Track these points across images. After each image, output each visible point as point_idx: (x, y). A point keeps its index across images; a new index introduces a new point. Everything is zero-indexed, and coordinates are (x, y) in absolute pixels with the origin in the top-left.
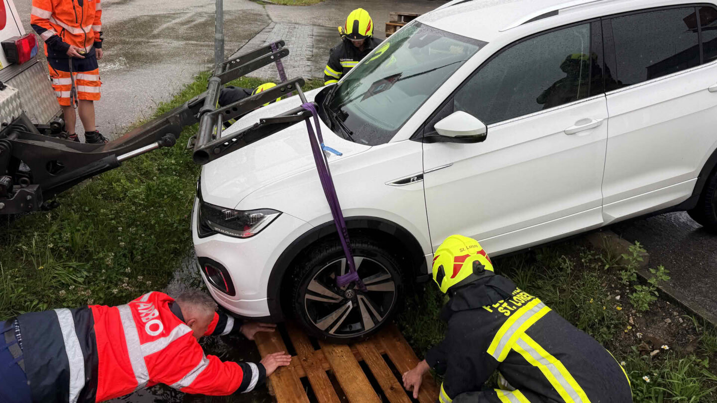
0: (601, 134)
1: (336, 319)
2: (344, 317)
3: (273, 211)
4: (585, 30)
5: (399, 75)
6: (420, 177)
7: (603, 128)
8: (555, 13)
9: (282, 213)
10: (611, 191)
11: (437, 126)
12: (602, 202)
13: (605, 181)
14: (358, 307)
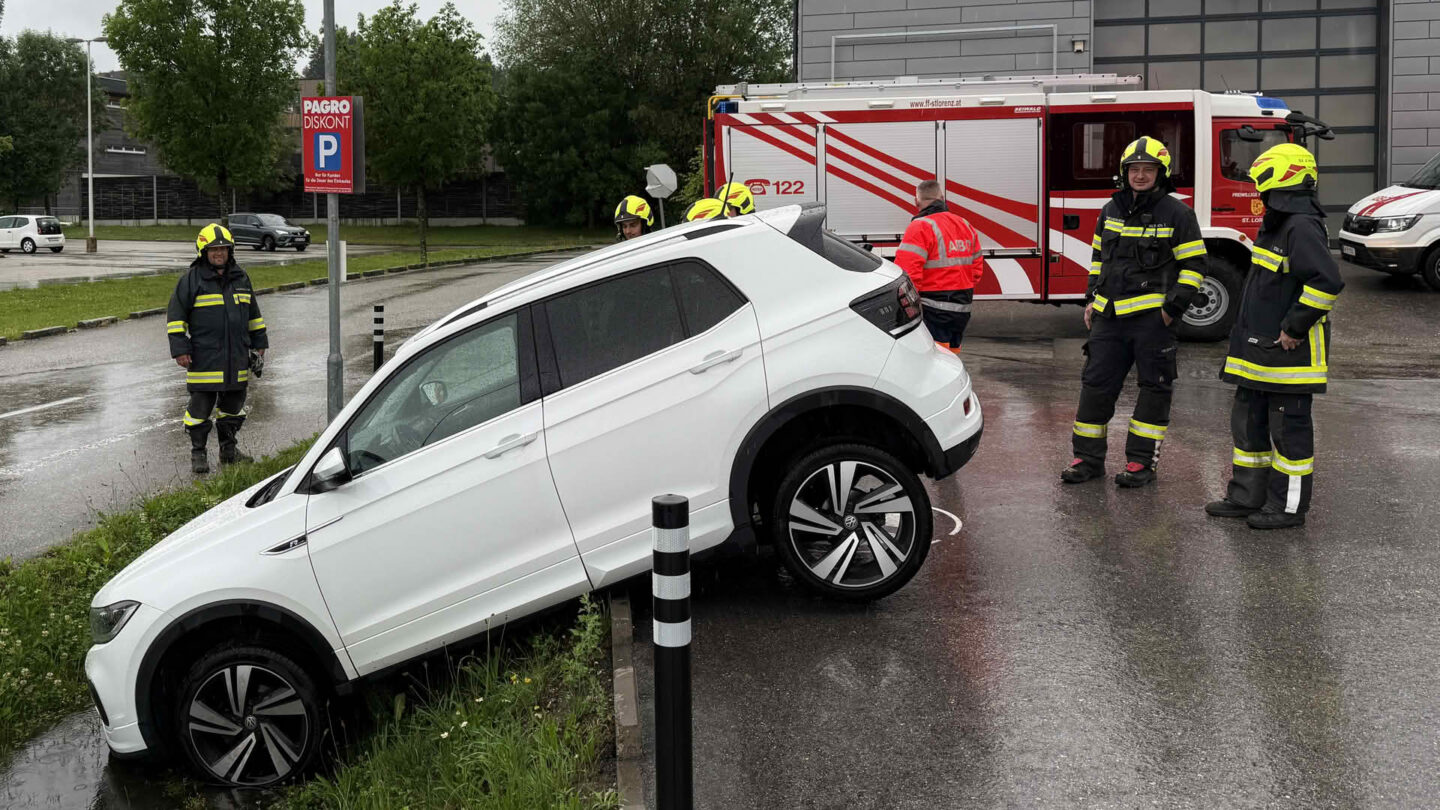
1: (236, 759)
2: (246, 757)
3: (132, 603)
6: (303, 539)
7: (539, 443)
8: (483, 306)
9: (140, 604)
14: (263, 739)
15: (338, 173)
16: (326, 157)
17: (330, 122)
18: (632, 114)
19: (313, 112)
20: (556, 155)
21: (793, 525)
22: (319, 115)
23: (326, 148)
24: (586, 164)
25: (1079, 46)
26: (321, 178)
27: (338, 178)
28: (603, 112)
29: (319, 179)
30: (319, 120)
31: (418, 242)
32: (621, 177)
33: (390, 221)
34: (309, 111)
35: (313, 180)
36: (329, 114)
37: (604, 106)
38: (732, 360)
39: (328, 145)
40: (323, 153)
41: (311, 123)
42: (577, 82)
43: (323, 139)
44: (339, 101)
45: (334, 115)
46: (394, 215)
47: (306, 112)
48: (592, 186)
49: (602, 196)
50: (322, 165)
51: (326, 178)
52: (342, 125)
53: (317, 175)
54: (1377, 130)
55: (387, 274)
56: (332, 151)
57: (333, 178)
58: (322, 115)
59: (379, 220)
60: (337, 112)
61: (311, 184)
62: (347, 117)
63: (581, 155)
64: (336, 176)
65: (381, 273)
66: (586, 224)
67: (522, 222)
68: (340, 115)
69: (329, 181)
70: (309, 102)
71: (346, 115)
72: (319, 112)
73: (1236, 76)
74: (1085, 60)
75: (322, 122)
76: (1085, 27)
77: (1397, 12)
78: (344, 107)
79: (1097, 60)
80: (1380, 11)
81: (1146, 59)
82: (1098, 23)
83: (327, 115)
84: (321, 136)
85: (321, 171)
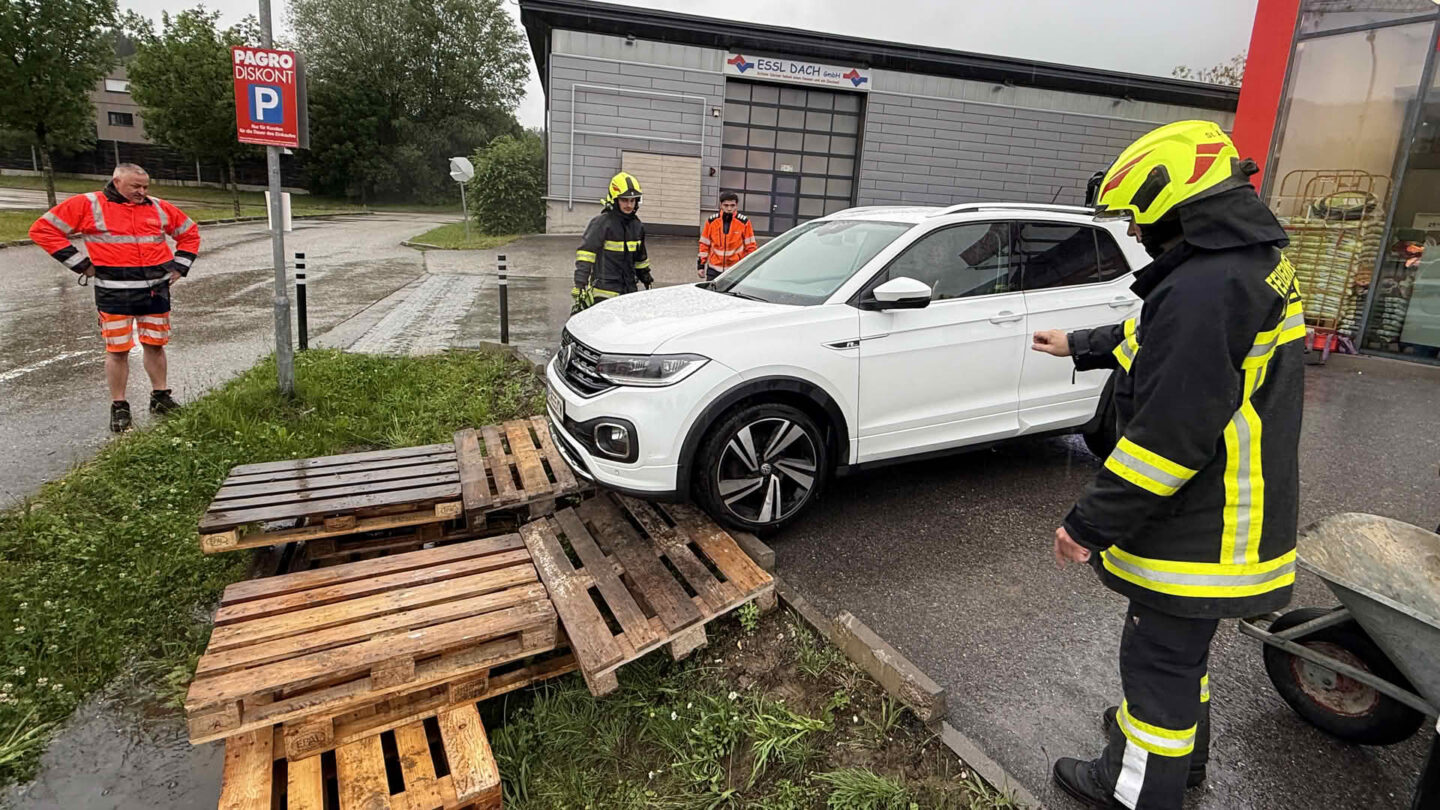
0: (1021, 329)
2: (778, 493)
6: (857, 343)
9: (710, 359)
11: (875, 291)
14: (786, 476)
15: (280, 127)
16: (265, 110)
17: (269, 75)
18: (395, 123)
19: (246, 62)
20: (335, 146)
22: (254, 67)
23: (264, 101)
24: (360, 154)
25: (716, 113)
26: (259, 130)
27: (280, 132)
28: (373, 118)
29: (255, 129)
30: (254, 72)
31: (232, 201)
32: (388, 166)
33: (191, 183)
34: (242, 62)
35: (249, 131)
36: (267, 67)
37: (373, 115)
39: (267, 98)
40: (260, 105)
41: (245, 74)
42: (351, 93)
43: (259, 91)
44: (280, 56)
45: (274, 68)
46: (196, 179)
47: (237, 61)
48: (366, 171)
49: (374, 178)
50: (260, 116)
51: (266, 130)
52: (284, 80)
53: (253, 126)
54: (854, 179)
55: (219, 224)
56: (273, 104)
57: (274, 131)
58: (259, 67)
59: (180, 182)
60: (277, 66)
61: (246, 135)
62: (289, 72)
63: (356, 148)
64: (277, 129)
65: (215, 223)
66: (360, 197)
67: (308, 192)
68: (281, 70)
69: (269, 134)
70: (242, 53)
71: (288, 69)
72: (254, 63)
73: (792, 142)
74: (719, 122)
75: (258, 74)
76: (720, 102)
77: (869, 117)
78: (286, 62)
79: (725, 123)
80: (860, 115)
81: (749, 126)
82: (727, 101)
83: (265, 68)
84: (257, 89)
85: (259, 123)
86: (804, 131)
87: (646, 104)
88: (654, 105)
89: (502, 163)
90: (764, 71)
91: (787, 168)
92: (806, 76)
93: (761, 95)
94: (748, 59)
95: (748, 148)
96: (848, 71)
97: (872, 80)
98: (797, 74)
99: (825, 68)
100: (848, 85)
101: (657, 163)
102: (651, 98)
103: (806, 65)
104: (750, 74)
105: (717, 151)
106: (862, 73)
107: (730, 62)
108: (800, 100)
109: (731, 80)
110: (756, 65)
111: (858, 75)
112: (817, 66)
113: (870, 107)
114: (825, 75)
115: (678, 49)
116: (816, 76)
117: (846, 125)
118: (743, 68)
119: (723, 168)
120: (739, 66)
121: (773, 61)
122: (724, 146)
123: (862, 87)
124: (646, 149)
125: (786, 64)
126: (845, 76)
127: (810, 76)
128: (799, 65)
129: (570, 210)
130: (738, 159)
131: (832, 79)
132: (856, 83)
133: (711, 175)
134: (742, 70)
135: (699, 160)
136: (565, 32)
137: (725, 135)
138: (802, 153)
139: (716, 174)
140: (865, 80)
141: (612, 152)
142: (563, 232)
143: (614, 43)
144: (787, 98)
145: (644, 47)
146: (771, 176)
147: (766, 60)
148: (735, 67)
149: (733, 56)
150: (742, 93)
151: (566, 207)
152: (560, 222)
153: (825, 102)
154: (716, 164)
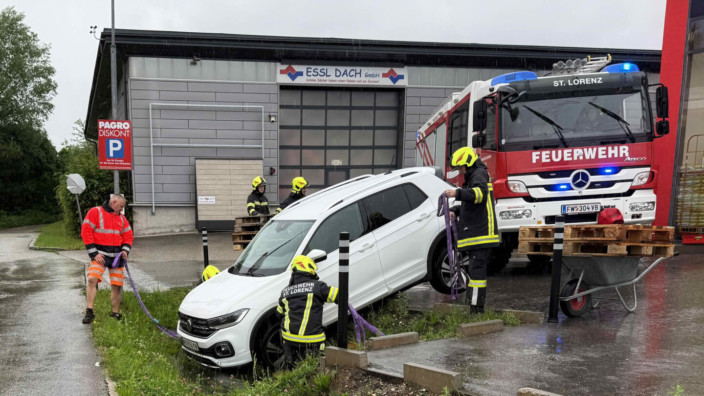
0: (375, 249)
3: (245, 309)
4: (356, 205)
5: (266, 253)
7: (375, 247)
8: (342, 201)
9: (249, 309)
10: (388, 276)
12: (385, 281)
13: (384, 271)
15: (122, 160)
16: (114, 151)
17: (117, 133)
19: (105, 128)
21: (443, 271)
22: (109, 129)
23: (113, 147)
25: (273, 119)
26: (111, 162)
27: (122, 162)
29: (108, 162)
30: (109, 132)
34: (103, 127)
35: (105, 163)
36: (116, 129)
38: (428, 217)
39: (115, 145)
40: (112, 149)
41: (104, 133)
43: (111, 142)
44: (123, 123)
45: (120, 130)
47: (100, 127)
50: (111, 155)
51: (114, 162)
52: (125, 135)
53: (107, 160)
56: (119, 148)
57: (119, 162)
58: (112, 130)
60: (121, 128)
61: (103, 165)
62: (128, 131)
68: (123, 130)
69: (116, 163)
70: (103, 123)
71: (127, 130)
72: (109, 128)
73: (338, 139)
74: (276, 126)
75: (111, 133)
76: (275, 108)
77: (408, 109)
78: (126, 126)
79: (282, 127)
80: (399, 109)
81: (301, 127)
82: (281, 107)
83: (115, 129)
84: (110, 141)
85: (111, 158)
86: (350, 128)
87: (211, 115)
88: (220, 115)
89: (93, 177)
90: (312, 77)
91: (337, 162)
92: (349, 78)
93: (309, 99)
94: (297, 68)
95: (301, 147)
96: (386, 70)
97: (407, 77)
98: (341, 78)
99: (365, 70)
100: (387, 82)
101: (226, 167)
102: (216, 110)
103: (349, 69)
104: (300, 81)
105: (275, 152)
106: (398, 71)
107: (282, 72)
108: (344, 100)
109: (283, 87)
110: (305, 73)
111: (395, 73)
112: (358, 69)
113: (408, 101)
114: (366, 76)
115: (236, 65)
116: (358, 78)
117: (386, 119)
118: (294, 75)
119: (281, 167)
120: (290, 75)
121: (319, 68)
122: (282, 147)
123: (400, 83)
124: (214, 155)
125: (331, 70)
126: (384, 75)
127: (353, 78)
128: (342, 69)
129: (153, 214)
130: (293, 158)
131: (371, 79)
132: (394, 81)
133: (271, 174)
134: (293, 78)
135: (261, 162)
136: (140, 59)
137: (281, 138)
138: (350, 148)
139: (276, 173)
140: (402, 77)
141: (186, 161)
142: (148, 233)
143: (181, 63)
144: (334, 99)
145: (207, 65)
146: (323, 171)
147: (313, 67)
148: (286, 76)
149: (285, 67)
150: (294, 99)
151: (149, 212)
152: (145, 226)
153: (367, 100)
154: (275, 163)
